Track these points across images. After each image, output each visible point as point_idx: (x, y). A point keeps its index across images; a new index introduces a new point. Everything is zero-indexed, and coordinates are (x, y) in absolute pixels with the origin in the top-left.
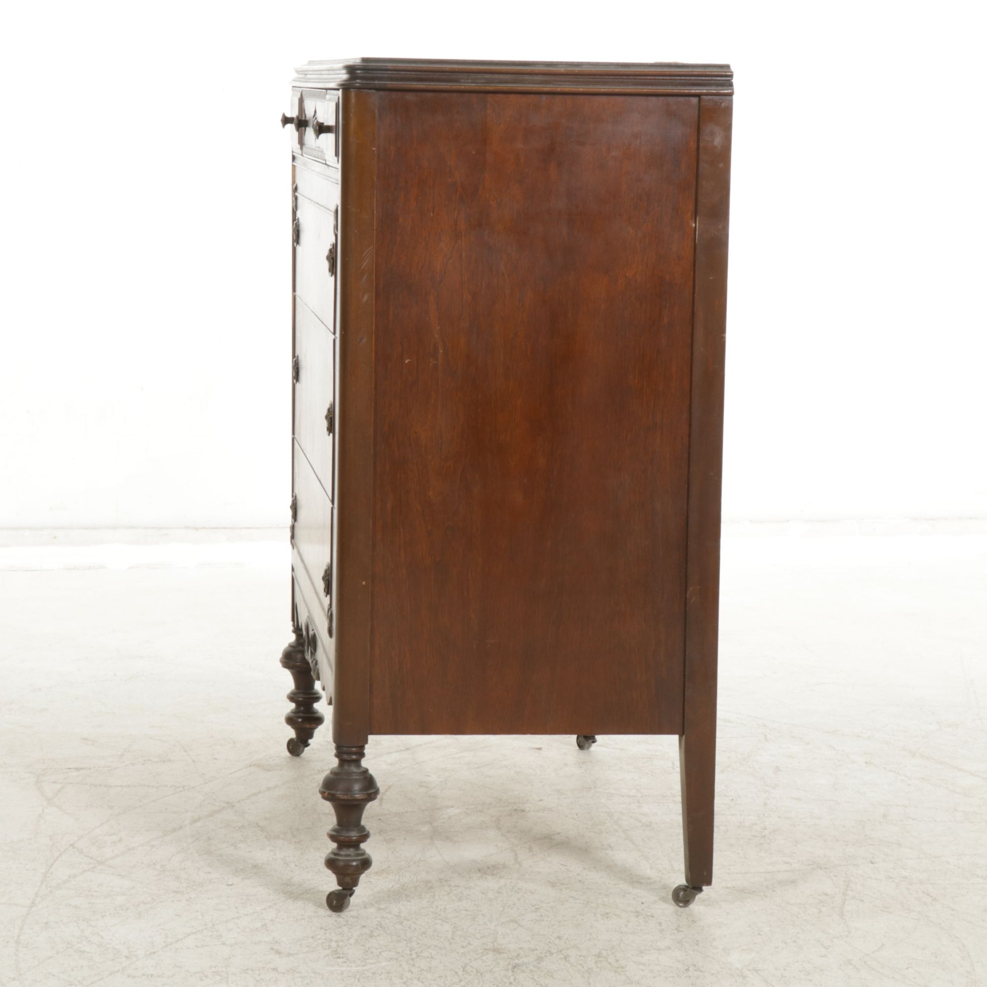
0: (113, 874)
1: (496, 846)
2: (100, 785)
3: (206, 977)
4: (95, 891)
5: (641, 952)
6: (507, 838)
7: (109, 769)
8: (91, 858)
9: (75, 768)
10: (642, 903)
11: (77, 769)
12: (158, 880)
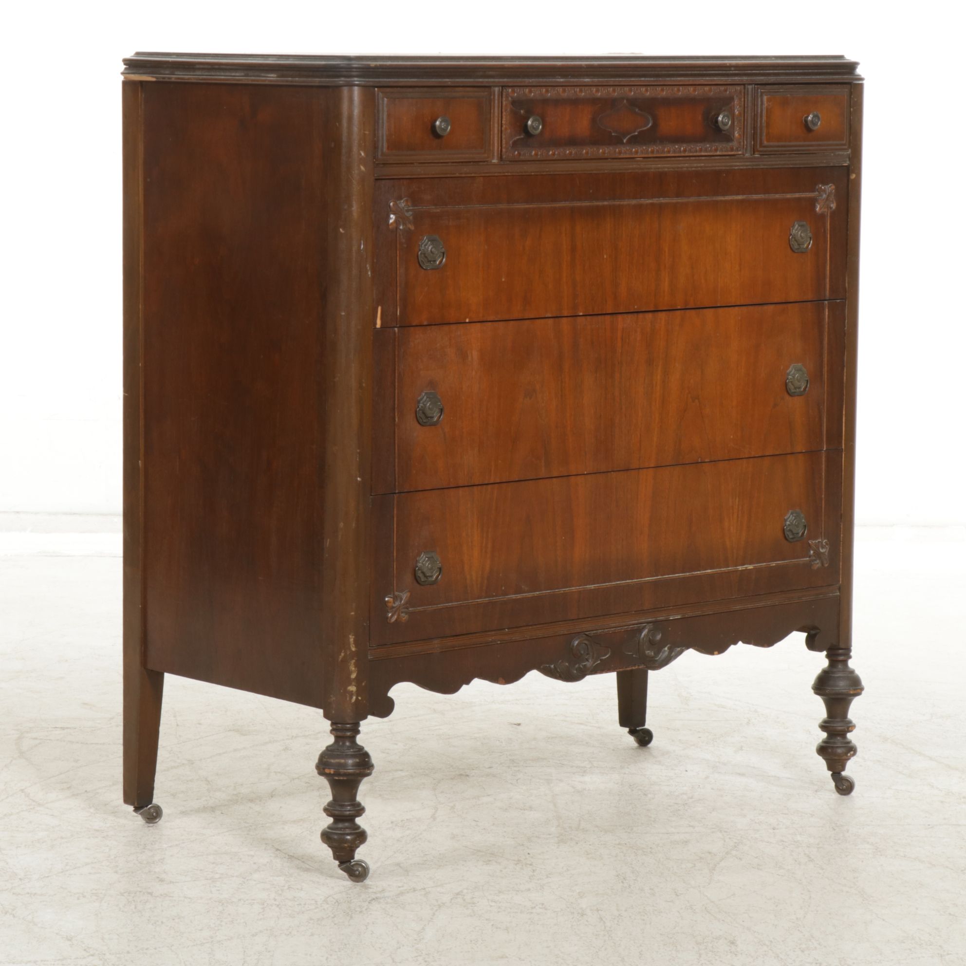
0: (47, 814)
1: (422, 803)
2: (78, 742)
3: (84, 897)
4: (22, 827)
5: (500, 892)
6: (437, 798)
7: (93, 729)
8: (34, 801)
9: (61, 728)
10: (529, 854)
11: (63, 728)
12: (86, 820)
